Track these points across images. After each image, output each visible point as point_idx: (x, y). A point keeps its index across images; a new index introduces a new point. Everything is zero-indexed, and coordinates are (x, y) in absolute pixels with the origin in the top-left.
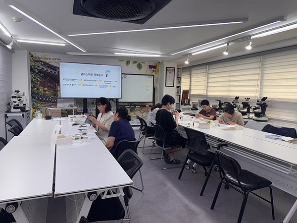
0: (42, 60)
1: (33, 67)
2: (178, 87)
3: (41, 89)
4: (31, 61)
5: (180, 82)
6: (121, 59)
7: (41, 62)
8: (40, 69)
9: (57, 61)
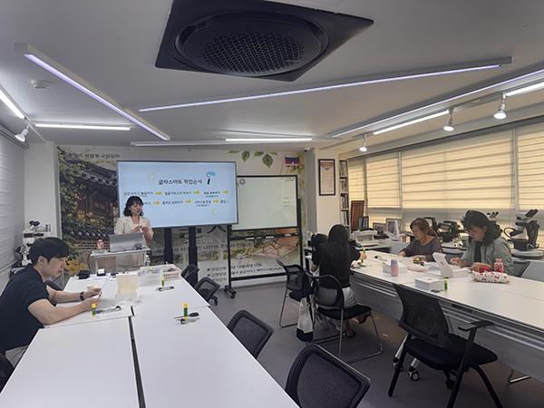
0: (82, 159)
1: (64, 173)
2: (342, 195)
3: (81, 215)
4: (61, 162)
5: (345, 185)
6: (233, 148)
7: (81, 162)
8: (78, 176)
9: (110, 159)
